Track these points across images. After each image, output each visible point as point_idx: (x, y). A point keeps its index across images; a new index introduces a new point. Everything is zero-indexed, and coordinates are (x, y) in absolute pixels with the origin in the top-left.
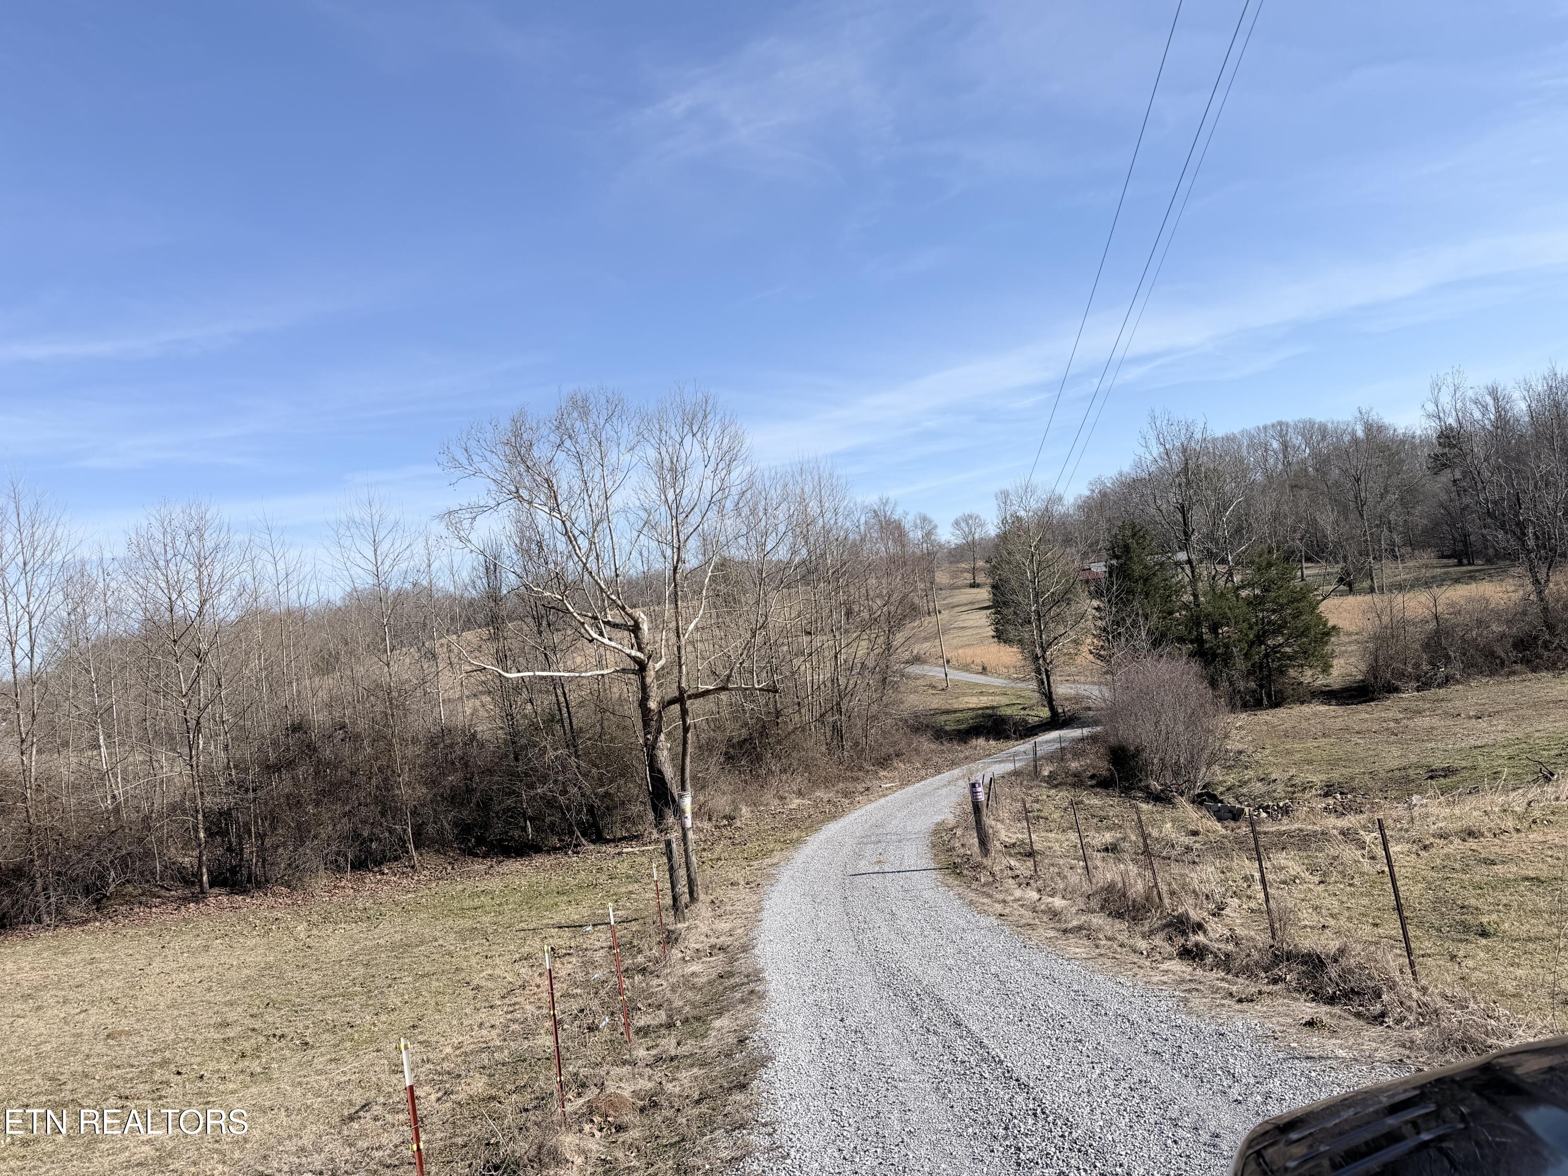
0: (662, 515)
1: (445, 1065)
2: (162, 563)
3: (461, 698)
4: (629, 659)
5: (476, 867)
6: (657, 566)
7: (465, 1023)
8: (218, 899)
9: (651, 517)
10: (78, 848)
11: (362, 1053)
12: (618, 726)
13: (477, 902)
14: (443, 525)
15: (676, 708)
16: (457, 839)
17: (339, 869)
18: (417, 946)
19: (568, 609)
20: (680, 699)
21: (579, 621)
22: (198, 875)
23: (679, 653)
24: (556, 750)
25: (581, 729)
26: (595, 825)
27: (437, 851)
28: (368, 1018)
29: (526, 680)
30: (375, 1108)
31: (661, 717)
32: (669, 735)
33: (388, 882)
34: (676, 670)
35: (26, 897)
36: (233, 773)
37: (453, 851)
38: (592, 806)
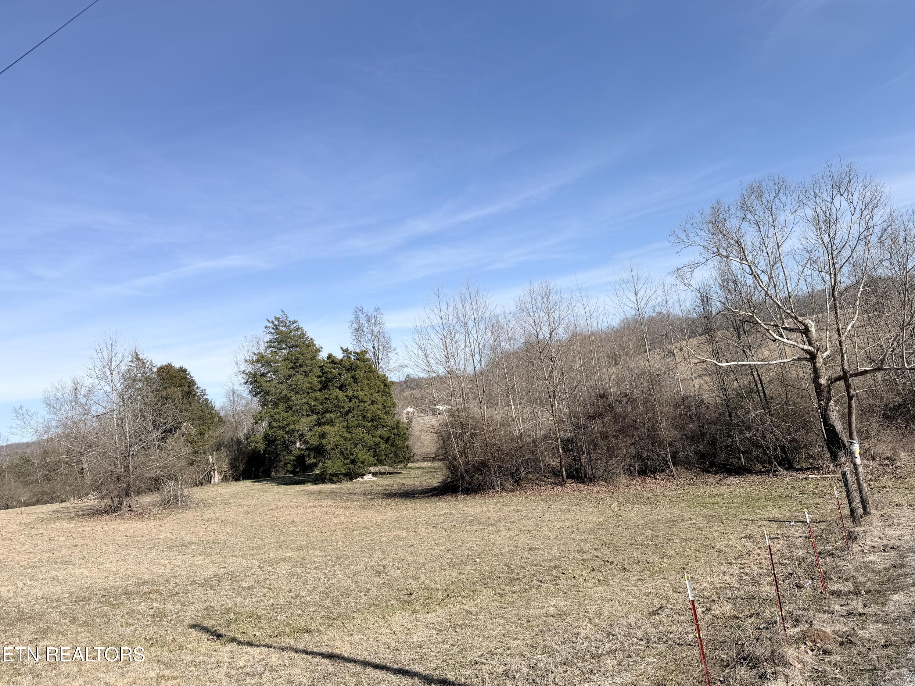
0: (821, 254)
1: (705, 593)
2: (531, 314)
3: (691, 379)
4: (803, 351)
5: (711, 479)
6: (819, 288)
7: (714, 571)
8: (571, 485)
9: (812, 255)
10: (507, 454)
11: (655, 578)
12: (798, 396)
13: (713, 500)
14: (674, 277)
15: (842, 383)
16: (697, 462)
17: (631, 474)
18: (680, 522)
19: (757, 322)
20: (844, 377)
21: (765, 329)
22: (561, 472)
23: (841, 346)
24: (756, 410)
25: (772, 398)
26: (787, 458)
27: (686, 468)
28: (657, 559)
29: (732, 367)
30: (667, 610)
31: (829, 390)
32: (837, 402)
33: (659, 484)
34: (839, 357)
35: (488, 476)
36: (573, 419)
37: (696, 469)
38: (784, 447)
